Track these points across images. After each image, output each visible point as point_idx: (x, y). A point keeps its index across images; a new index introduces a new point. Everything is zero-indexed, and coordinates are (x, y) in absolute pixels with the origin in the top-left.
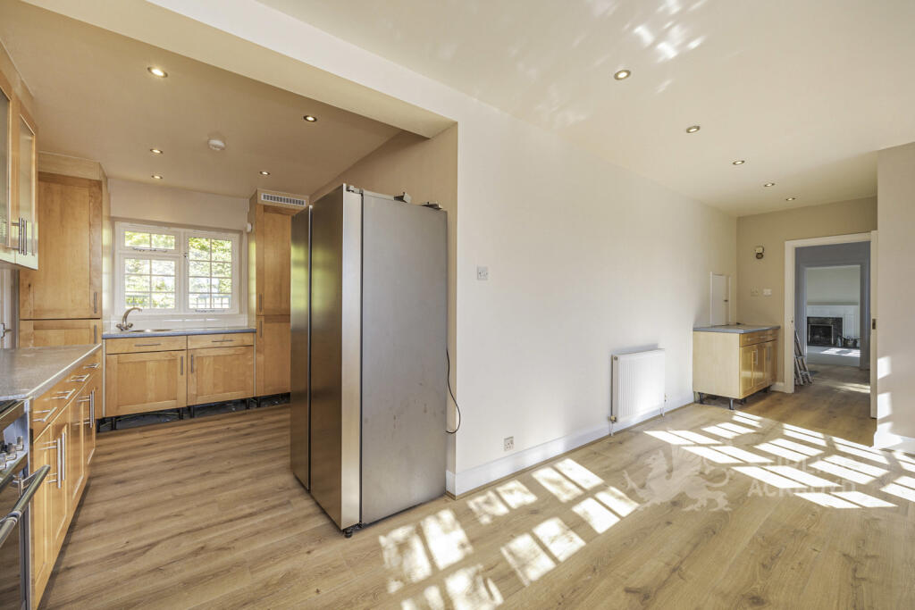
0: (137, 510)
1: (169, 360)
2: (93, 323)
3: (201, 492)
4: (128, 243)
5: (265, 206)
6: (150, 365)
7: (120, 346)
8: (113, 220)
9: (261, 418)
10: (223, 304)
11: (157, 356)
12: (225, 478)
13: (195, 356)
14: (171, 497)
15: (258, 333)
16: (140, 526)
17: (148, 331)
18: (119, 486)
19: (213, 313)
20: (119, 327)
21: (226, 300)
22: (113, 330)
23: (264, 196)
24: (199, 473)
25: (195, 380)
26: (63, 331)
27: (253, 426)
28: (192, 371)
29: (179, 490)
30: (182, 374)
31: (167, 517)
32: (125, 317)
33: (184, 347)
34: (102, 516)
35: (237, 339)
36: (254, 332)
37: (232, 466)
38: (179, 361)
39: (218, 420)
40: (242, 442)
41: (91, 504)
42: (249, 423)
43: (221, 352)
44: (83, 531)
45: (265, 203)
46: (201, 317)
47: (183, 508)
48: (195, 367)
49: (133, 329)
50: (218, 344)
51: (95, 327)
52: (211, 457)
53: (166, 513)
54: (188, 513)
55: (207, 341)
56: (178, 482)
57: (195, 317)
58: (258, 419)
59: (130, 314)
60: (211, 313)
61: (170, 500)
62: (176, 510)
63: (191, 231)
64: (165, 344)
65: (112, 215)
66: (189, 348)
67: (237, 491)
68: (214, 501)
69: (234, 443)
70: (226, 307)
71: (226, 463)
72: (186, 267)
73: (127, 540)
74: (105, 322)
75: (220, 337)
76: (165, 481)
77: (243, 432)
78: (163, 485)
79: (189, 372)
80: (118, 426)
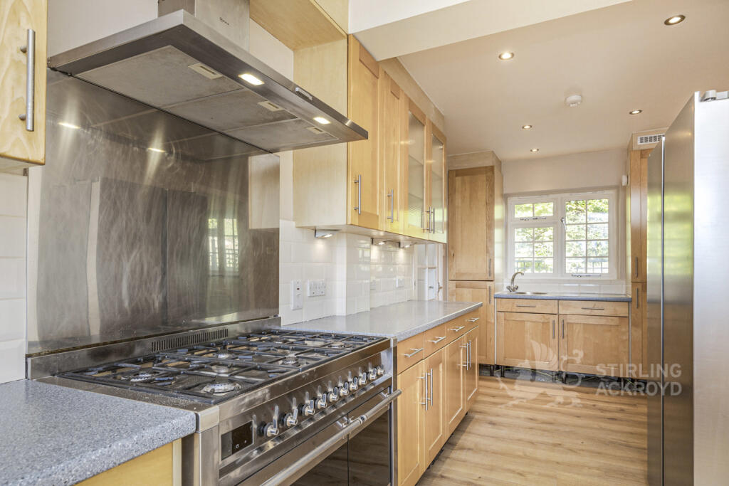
0: (494, 453)
1: (543, 323)
2: (489, 284)
3: (547, 462)
4: (516, 216)
5: (642, 151)
6: (528, 325)
7: (507, 305)
8: (505, 197)
9: (635, 405)
10: (602, 268)
11: (534, 317)
12: (572, 458)
13: (565, 322)
14: (521, 454)
15: (634, 304)
16: (492, 469)
17: (529, 293)
18: (490, 426)
19: (589, 278)
20: (509, 288)
21: (606, 264)
22: (505, 292)
23: (642, 139)
24: (551, 441)
25: (566, 346)
26: (471, 290)
27: (622, 410)
28: (563, 337)
29: (529, 450)
30: (554, 337)
31: (513, 472)
32: (513, 280)
33: (556, 312)
34: (472, 446)
35: (609, 309)
36: (629, 301)
37: (584, 448)
38: (551, 325)
39: (587, 393)
40: (603, 425)
41: (470, 433)
42: (619, 406)
43: (592, 321)
44: (458, 452)
45: (642, 148)
46: (576, 282)
47: (527, 469)
48: (565, 334)
49: (518, 291)
50: (588, 312)
51: (490, 287)
52: (567, 430)
53: (513, 467)
54: (530, 477)
55: (577, 308)
56: (532, 443)
57: (569, 281)
58: (629, 405)
59: (516, 277)
60: (588, 278)
61: (519, 456)
62: (521, 469)
63: (567, 195)
64: (540, 307)
65: (505, 192)
66: (560, 313)
67: (580, 477)
68: (554, 477)
69: (595, 424)
70: (606, 271)
71: (580, 442)
72: (563, 232)
73: (480, 476)
74: (496, 283)
75: (590, 305)
76: (521, 436)
77: (609, 415)
78: (519, 440)
79: (561, 338)
80: (507, 374)
